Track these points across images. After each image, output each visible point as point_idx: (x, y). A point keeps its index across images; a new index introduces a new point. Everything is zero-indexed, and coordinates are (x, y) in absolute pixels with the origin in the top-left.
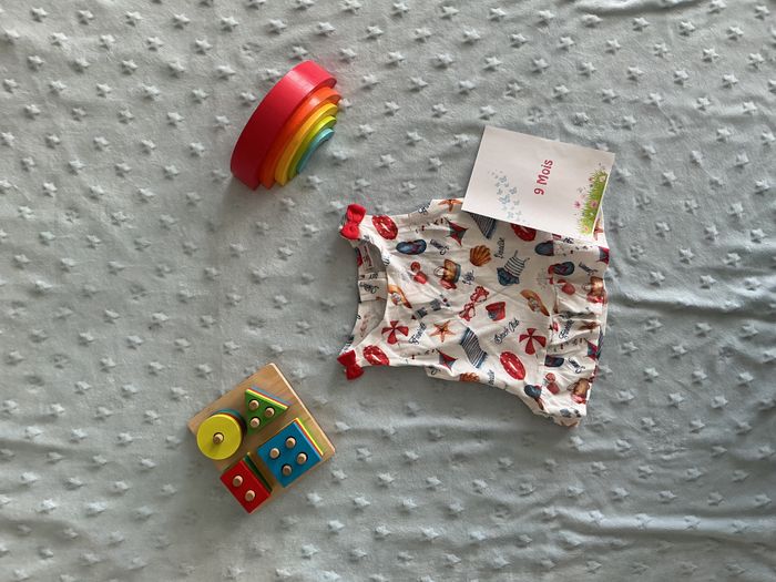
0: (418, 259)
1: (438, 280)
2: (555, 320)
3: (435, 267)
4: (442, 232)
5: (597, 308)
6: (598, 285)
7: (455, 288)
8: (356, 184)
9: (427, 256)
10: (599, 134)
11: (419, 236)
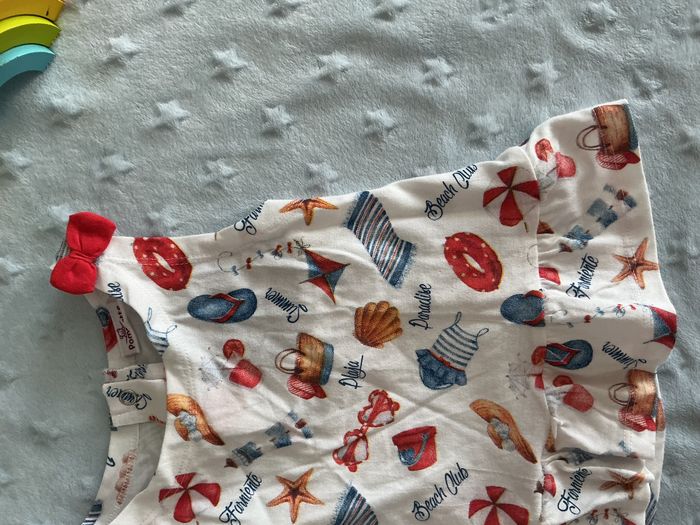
0: (239, 332)
1: (284, 380)
2: (550, 468)
3: (277, 349)
4: (292, 273)
5: (644, 442)
6: (645, 388)
7: (323, 395)
8: (103, 166)
9: (259, 326)
10: (641, 49)
11: (240, 282)
